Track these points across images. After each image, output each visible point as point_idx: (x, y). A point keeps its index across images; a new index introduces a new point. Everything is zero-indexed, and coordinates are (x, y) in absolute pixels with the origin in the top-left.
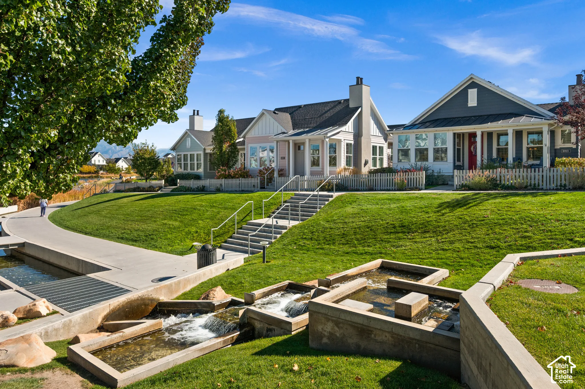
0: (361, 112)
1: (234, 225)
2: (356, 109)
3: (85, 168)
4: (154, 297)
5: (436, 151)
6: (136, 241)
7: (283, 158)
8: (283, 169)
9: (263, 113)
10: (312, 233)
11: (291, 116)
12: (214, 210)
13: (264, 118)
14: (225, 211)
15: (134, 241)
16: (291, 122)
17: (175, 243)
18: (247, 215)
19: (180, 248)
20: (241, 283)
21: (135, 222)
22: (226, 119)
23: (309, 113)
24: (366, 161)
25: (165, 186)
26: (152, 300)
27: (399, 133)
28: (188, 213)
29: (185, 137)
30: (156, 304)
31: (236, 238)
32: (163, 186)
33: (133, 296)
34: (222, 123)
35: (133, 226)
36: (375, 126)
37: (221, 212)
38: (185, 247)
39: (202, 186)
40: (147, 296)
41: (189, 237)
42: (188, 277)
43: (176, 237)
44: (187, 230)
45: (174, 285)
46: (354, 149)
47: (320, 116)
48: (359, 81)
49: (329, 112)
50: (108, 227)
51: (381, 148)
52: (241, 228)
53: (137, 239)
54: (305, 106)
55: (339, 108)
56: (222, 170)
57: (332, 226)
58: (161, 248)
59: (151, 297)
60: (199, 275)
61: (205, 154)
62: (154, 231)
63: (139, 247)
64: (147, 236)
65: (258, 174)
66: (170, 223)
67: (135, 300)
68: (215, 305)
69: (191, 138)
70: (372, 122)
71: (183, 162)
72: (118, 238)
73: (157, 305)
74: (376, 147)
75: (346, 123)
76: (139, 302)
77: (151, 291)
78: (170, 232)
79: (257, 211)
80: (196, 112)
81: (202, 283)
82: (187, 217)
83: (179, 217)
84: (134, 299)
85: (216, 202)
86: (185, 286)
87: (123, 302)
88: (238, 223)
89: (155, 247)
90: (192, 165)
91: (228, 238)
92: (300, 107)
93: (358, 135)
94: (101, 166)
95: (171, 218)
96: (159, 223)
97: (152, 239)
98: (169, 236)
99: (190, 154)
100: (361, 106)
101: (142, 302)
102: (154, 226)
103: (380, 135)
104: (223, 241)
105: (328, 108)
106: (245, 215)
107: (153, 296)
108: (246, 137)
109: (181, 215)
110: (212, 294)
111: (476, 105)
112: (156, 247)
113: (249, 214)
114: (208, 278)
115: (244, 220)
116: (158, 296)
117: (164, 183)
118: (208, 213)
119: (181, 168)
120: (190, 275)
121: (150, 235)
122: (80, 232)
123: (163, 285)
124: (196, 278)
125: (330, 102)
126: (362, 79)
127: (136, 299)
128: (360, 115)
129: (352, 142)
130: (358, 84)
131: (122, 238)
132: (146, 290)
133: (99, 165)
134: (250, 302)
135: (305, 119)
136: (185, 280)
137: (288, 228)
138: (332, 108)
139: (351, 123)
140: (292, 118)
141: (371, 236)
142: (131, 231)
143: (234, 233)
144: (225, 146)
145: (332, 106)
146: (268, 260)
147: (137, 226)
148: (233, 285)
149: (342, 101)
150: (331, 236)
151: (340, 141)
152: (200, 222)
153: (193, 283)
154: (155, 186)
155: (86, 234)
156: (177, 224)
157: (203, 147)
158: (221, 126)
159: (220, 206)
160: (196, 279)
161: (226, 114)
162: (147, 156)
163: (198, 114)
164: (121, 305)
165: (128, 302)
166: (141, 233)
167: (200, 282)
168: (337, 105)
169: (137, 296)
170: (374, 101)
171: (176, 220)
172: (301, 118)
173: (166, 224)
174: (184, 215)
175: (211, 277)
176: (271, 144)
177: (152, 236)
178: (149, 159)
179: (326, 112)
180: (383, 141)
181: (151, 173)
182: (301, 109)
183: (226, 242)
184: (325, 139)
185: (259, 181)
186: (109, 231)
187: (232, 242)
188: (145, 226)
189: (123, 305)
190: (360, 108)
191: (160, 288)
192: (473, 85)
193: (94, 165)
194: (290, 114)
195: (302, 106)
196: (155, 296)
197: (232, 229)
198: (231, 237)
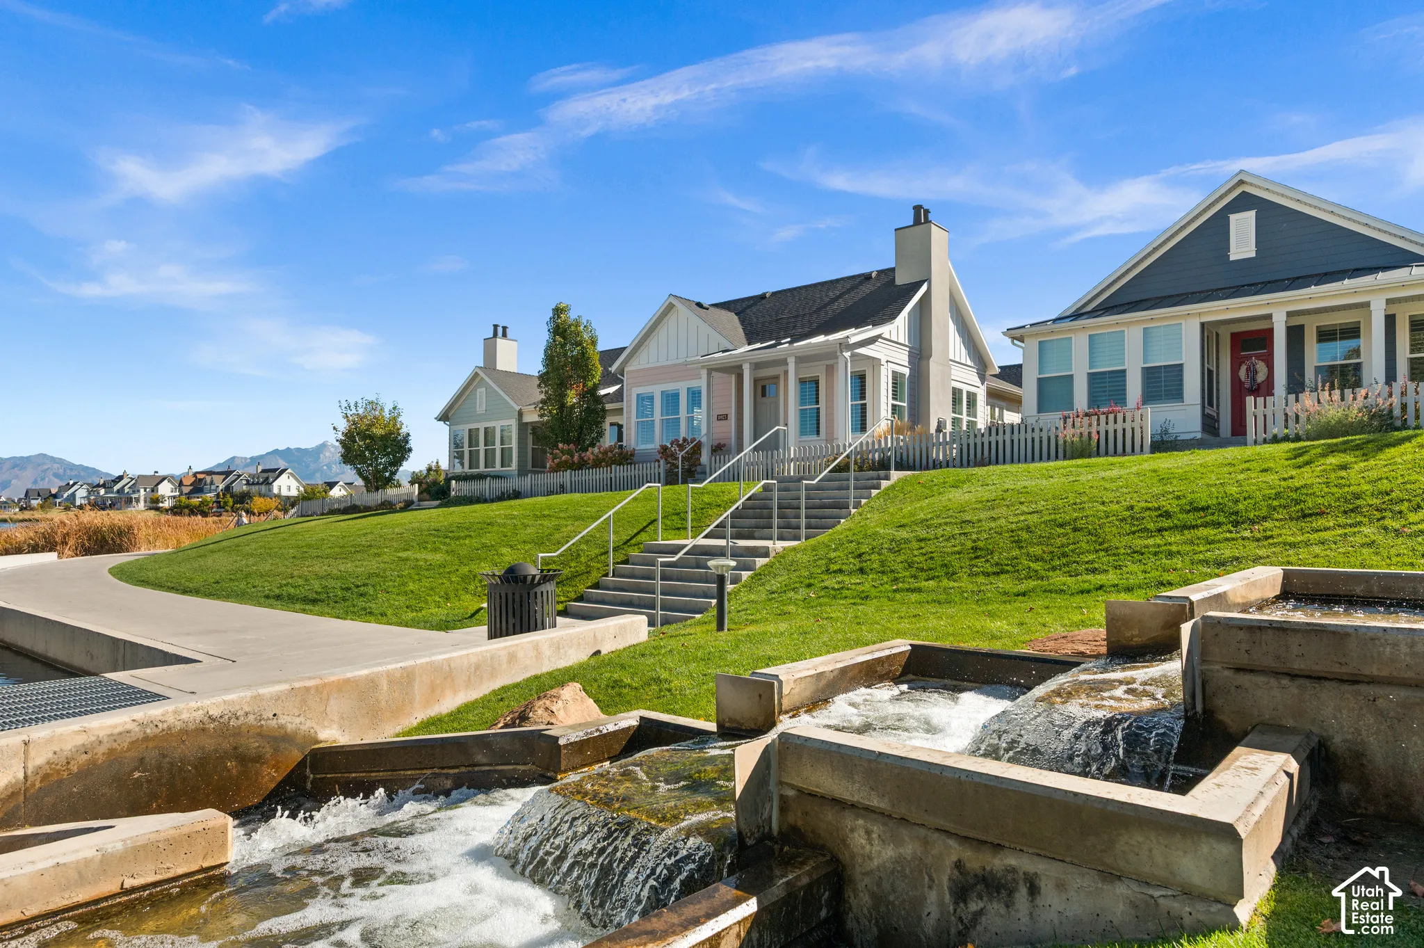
0: (928, 294)
1: (606, 553)
2: (916, 286)
3: (259, 503)
4: (290, 727)
5: (1150, 374)
6: (314, 602)
7: (724, 417)
8: (724, 445)
9: (670, 303)
10: (860, 556)
11: (739, 318)
12: (546, 523)
13: (671, 319)
14: (576, 523)
15: (311, 601)
16: (742, 330)
17: (426, 603)
18: (643, 530)
19: (441, 613)
20: (658, 680)
21: (321, 560)
22: (573, 328)
23: (786, 307)
24: (939, 422)
25: (420, 500)
26: (282, 738)
27: (1044, 334)
28: (472, 534)
29: (472, 387)
30: (297, 756)
31: (611, 585)
32: (415, 498)
33: (175, 712)
34: (564, 338)
35: (317, 568)
36: (958, 339)
37: (566, 526)
38: (456, 611)
39: (514, 491)
40: (251, 718)
41: (472, 587)
42: (449, 660)
43: (432, 589)
44: (465, 570)
45: (384, 686)
46: (911, 389)
47: (819, 309)
48: (921, 216)
49: (841, 300)
50: (248, 576)
51: (972, 399)
52: (626, 562)
53: (318, 597)
54: (774, 294)
55: (867, 289)
56: (563, 452)
57: (923, 534)
58: (383, 614)
59: (273, 723)
60: (492, 658)
61: (522, 426)
62: (370, 576)
63: (322, 614)
64: (348, 589)
65: (658, 457)
66: (418, 556)
67: (184, 732)
68: (562, 742)
69: (488, 387)
70: (952, 327)
71: (466, 449)
72: (267, 597)
73: (302, 764)
74: (960, 391)
75: (893, 316)
76: (209, 744)
77: (277, 698)
78: (417, 577)
79: (669, 523)
80: (500, 331)
81: (505, 689)
82: (467, 542)
83: (445, 544)
84: (179, 725)
85: (549, 507)
86: (434, 692)
87: (114, 737)
88: (615, 549)
89: (367, 614)
90: (489, 455)
91: (587, 588)
92: (763, 297)
93: (920, 353)
94: (292, 500)
95: (422, 546)
96: (386, 558)
97: (361, 595)
98: (411, 586)
99: (486, 429)
100: (928, 280)
101: (226, 746)
102: (372, 565)
103: (969, 363)
104: (573, 595)
105: (838, 293)
106: (635, 531)
107: (283, 720)
108: (626, 370)
109: (452, 538)
110: (540, 712)
111: (1253, 255)
112: (370, 613)
113: (647, 529)
114: (528, 675)
115: (633, 542)
116: (309, 724)
117: (417, 493)
118: (529, 531)
119: (462, 464)
120: (455, 654)
121: (358, 586)
122: (171, 589)
123: (333, 679)
124: (477, 667)
125: (842, 279)
126: (927, 212)
127: (191, 726)
128: (926, 301)
129: (906, 371)
130: (917, 222)
131: (278, 597)
132: (248, 694)
133: (288, 498)
134: (746, 726)
135: (777, 320)
136: (435, 668)
137: (772, 554)
138: (848, 291)
139: (902, 319)
140: (742, 322)
141: (1084, 545)
142: (306, 580)
143: (606, 575)
144: (572, 398)
145: (848, 286)
146: (733, 626)
147: (326, 567)
148: (625, 691)
149: (874, 275)
150: (932, 558)
151: (875, 363)
152: (504, 550)
153: (468, 685)
154: (395, 500)
155: (185, 592)
156: (438, 557)
157: (517, 408)
158: (560, 342)
159: (562, 515)
160: (478, 670)
161: (573, 315)
162: (378, 431)
163: (504, 335)
164: (102, 749)
165: (146, 739)
166: (331, 583)
167: (497, 684)
168: (861, 283)
169: (199, 715)
170: (957, 273)
171: (435, 550)
172: (768, 319)
173: (407, 559)
174: (458, 538)
175: (538, 672)
176: (694, 384)
177: (362, 589)
178: (382, 438)
179: (833, 301)
180: (975, 379)
181: (387, 474)
182: (764, 301)
183: (580, 598)
184: (842, 352)
185: (662, 470)
186: (247, 584)
187: (600, 598)
188: (349, 566)
189: (111, 751)
190: (926, 284)
191: (317, 687)
192: (1244, 202)
193: (278, 496)
194: (736, 314)
195: (768, 295)
196: (292, 721)
197: (599, 565)
198: (596, 586)
